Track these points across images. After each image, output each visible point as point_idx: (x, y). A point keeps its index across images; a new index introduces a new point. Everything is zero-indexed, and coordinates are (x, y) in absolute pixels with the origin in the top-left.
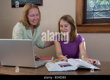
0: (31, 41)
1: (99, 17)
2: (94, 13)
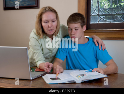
0: (26, 48)
1: (104, 22)
2: (99, 17)
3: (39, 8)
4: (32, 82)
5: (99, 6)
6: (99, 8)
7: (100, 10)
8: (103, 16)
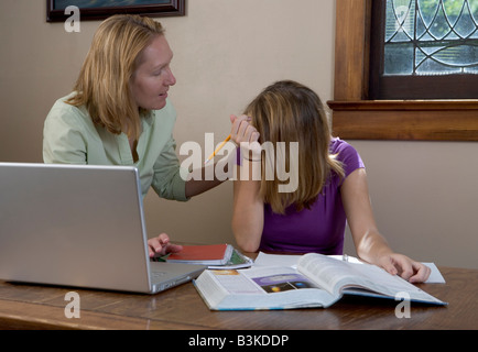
0: (134, 171)
1: (437, 69)
2: (417, 49)
3: (183, 13)
4: (154, 301)
5: (417, 8)
6: (420, 14)
7: (422, 24)
8: (435, 45)
